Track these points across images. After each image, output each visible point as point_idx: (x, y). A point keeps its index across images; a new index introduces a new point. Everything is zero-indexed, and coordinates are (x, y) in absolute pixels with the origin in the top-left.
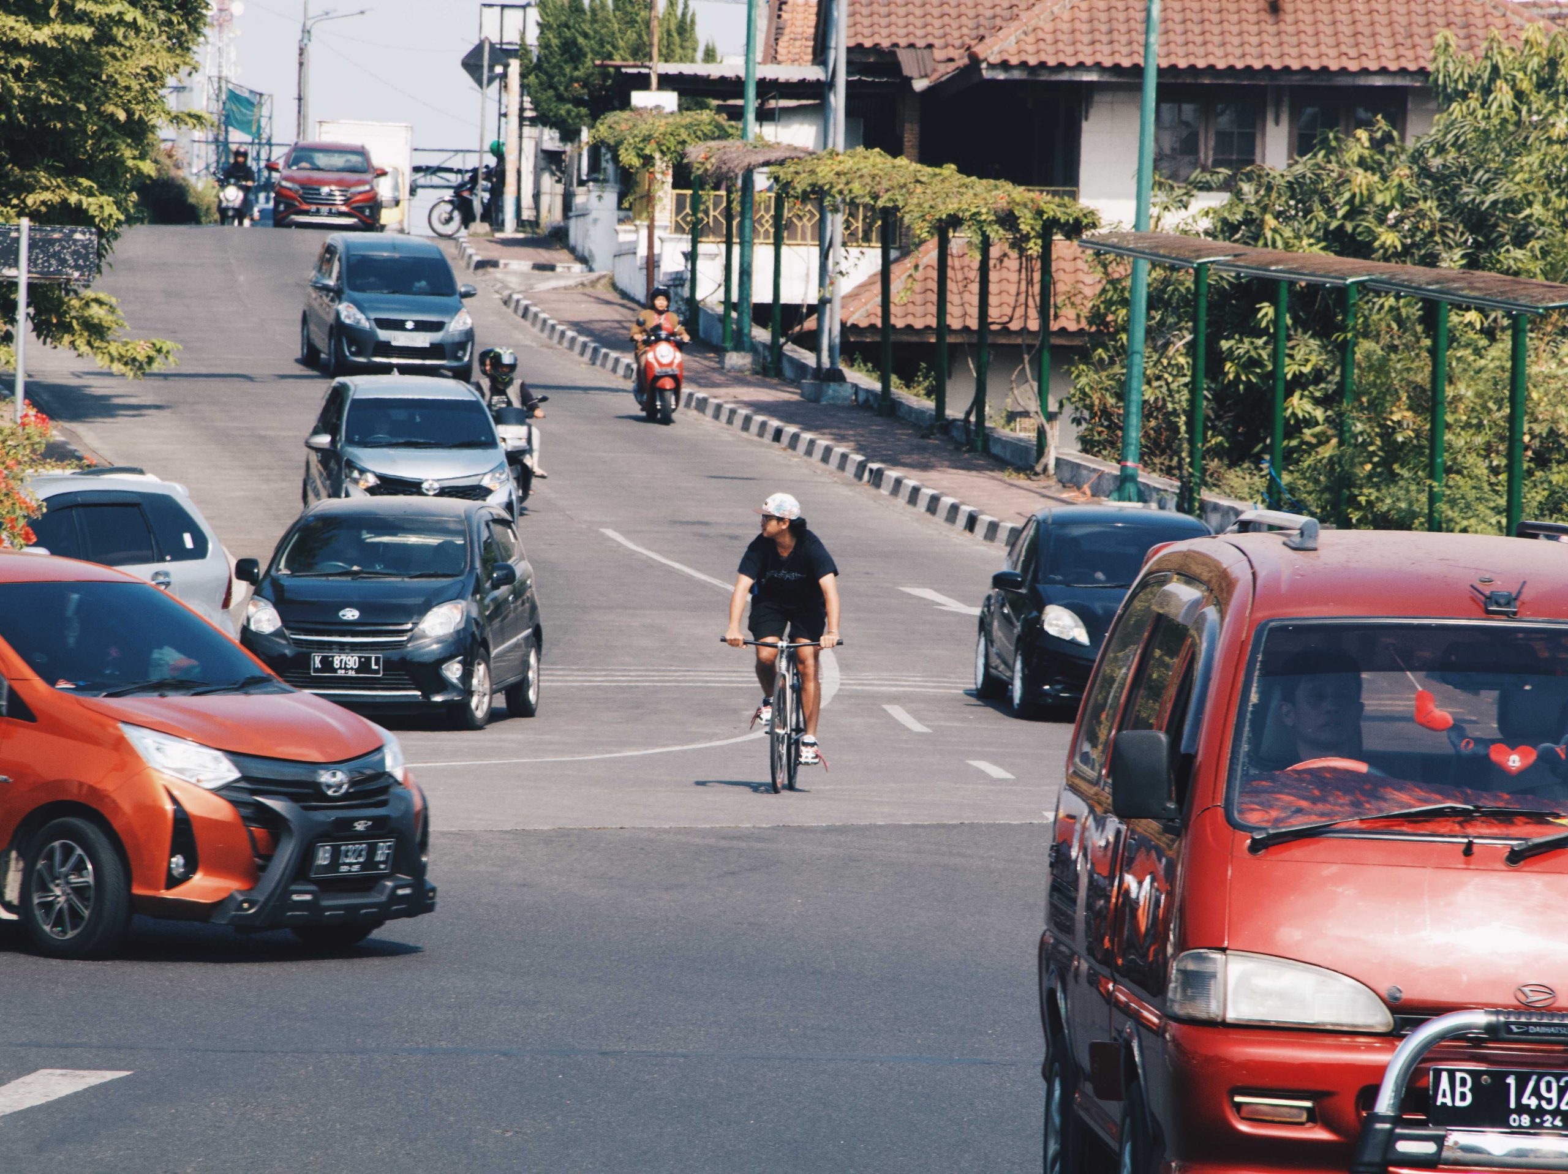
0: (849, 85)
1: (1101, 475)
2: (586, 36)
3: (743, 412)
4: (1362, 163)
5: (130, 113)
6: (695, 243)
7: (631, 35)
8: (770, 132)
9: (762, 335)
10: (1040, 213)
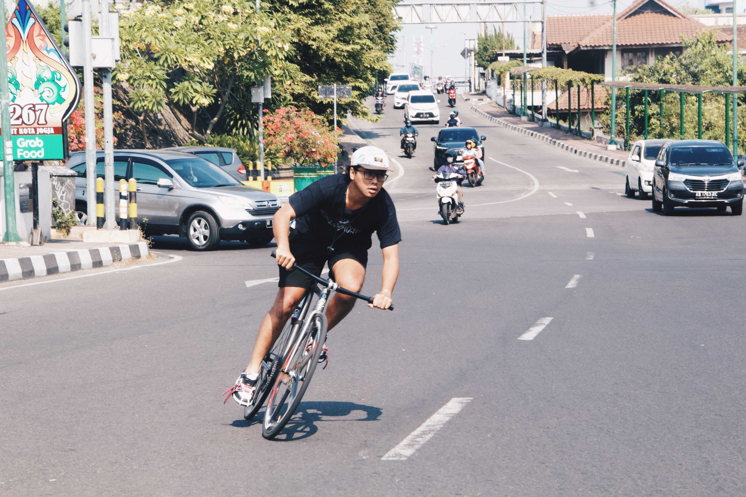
0: (547, 53)
1: (607, 139)
2: (489, 45)
3: (524, 130)
4: (668, 63)
5: (371, 66)
6: (514, 92)
7: (499, 45)
8: (532, 65)
9: (529, 112)
10: (590, 78)
